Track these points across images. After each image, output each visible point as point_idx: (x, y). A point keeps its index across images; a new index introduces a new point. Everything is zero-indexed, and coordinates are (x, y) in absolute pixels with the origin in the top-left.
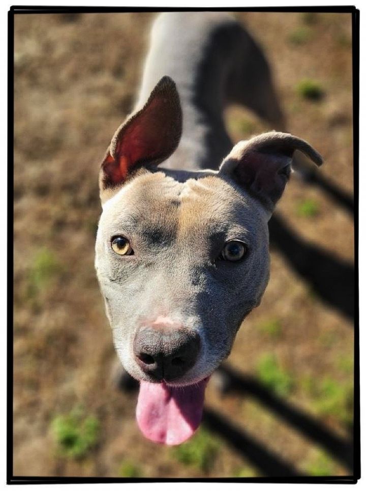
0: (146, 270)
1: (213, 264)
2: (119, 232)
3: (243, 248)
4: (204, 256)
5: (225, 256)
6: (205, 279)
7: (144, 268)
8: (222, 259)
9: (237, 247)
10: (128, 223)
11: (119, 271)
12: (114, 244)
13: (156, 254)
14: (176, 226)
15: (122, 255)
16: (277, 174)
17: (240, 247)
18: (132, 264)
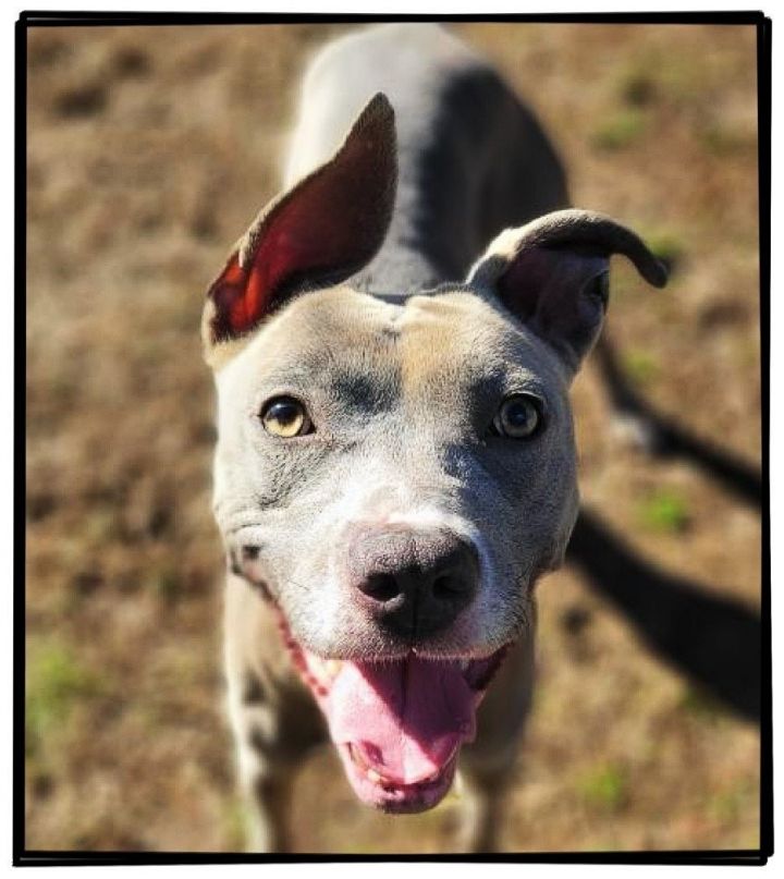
0: (346, 457)
1: (481, 440)
2: (280, 390)
3: (535, 413)
4: (462, 425)
5: (502, 427)
6: (467, 468)
7: (341, 453)
8: (496, 433)
9: (523, 411)
10: (299, 371)
11: (287, 470)
12: (269, 419)
13: (363, 425)
14: (397, 376)
15: (291, 437)
16: (581, 292)
17: (528, 411)
18: (313, 451)
